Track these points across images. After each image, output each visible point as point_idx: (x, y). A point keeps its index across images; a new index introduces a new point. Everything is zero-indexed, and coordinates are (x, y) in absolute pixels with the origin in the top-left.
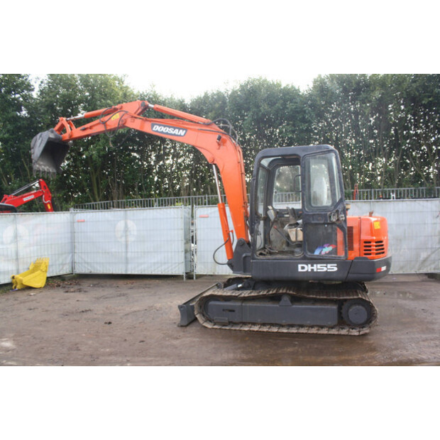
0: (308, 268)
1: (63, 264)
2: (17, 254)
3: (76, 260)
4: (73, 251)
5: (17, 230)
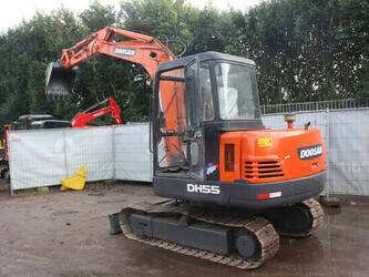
0: (195, 188)
1: (106, 171)
2: (66, 161)
3: (117, 168)
4: (114, 160)
5: (65, 142)
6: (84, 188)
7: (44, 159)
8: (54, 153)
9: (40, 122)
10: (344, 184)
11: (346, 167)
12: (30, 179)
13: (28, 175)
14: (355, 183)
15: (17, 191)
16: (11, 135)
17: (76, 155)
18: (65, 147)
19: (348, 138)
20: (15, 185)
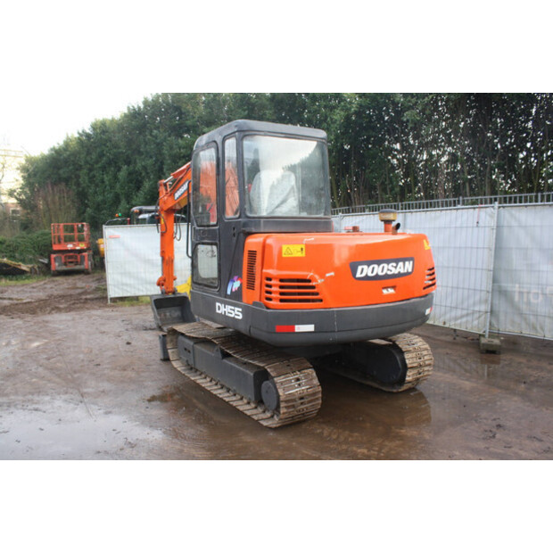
9: (146, 216)
10: (517, 319)
11: (521, 293)
12: (130, 285)
13: (128, 280)
14: (532, 319)
15: (115, 300)
16: (109, 231)
19: (527, 249)
20: (113, 292)
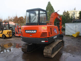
5: (76, 26)
6: (76, 37)
7: (71, 29)
8: (74, 28)
13: (68, 32)
16: (66, 24)
17: (78, 29)
18: (76, 27)
20: (66, 34)
